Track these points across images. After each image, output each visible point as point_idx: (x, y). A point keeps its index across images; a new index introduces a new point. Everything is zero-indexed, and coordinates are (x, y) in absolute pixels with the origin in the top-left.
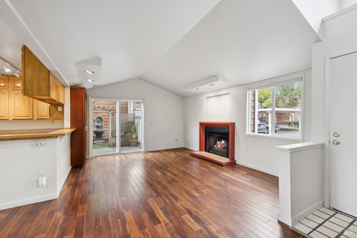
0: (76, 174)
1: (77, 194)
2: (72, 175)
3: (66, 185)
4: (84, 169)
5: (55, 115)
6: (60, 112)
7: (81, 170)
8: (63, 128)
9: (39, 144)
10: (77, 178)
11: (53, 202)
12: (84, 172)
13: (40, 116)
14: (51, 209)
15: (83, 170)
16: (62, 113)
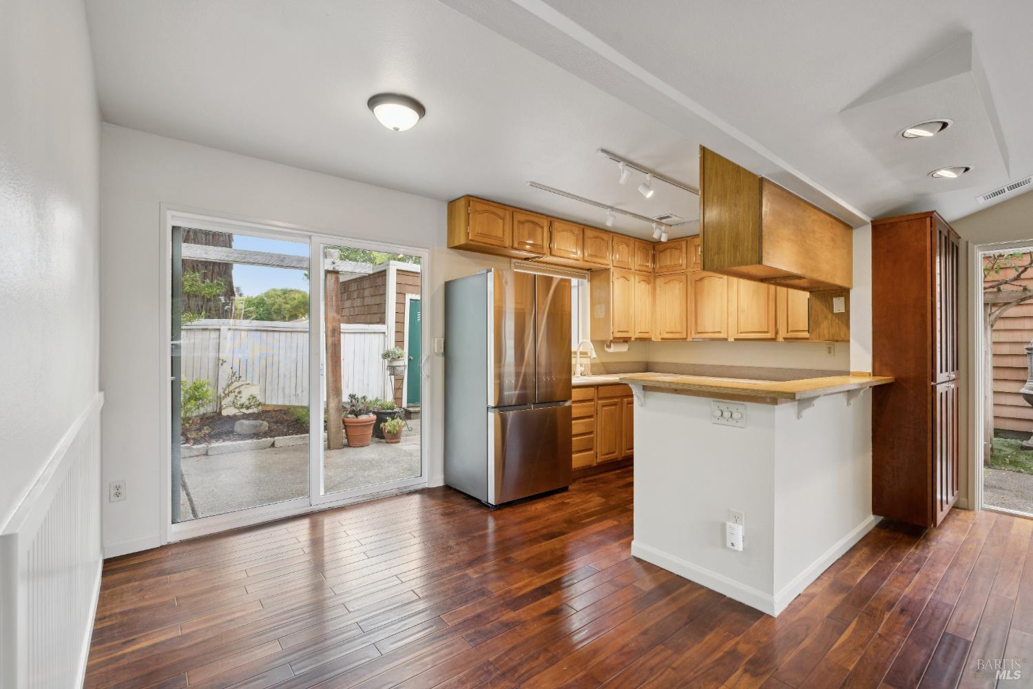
0: (881, 557)
1: (843, 645)
2: (865, 550)
3: (826, 582)
4: (924, 547)
5: (825, 327)
6: (838, 315)
7: (909, 544)
8: (847, 373)
9: (727, 414)
10: (879, 574)
11: (755, 622)
12: (919, 561)
13: (792, 331)
14: (737, 643)
15: (917, 552)
16: (845, 318)
